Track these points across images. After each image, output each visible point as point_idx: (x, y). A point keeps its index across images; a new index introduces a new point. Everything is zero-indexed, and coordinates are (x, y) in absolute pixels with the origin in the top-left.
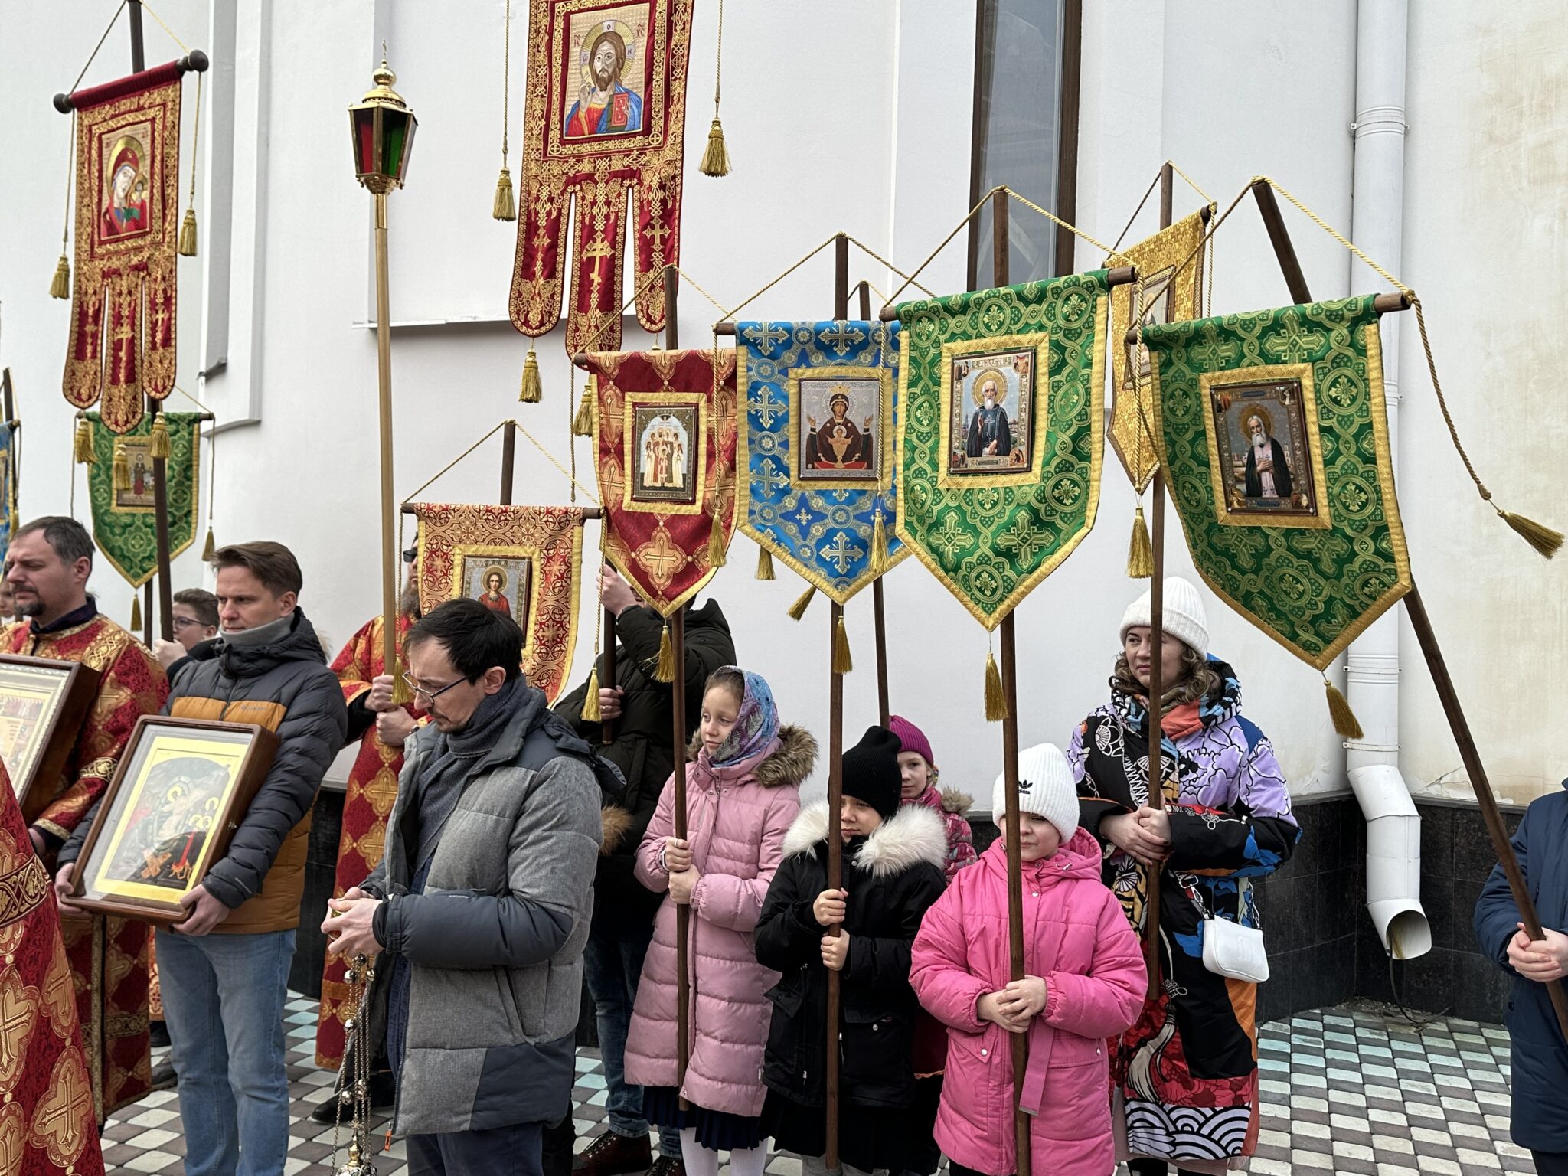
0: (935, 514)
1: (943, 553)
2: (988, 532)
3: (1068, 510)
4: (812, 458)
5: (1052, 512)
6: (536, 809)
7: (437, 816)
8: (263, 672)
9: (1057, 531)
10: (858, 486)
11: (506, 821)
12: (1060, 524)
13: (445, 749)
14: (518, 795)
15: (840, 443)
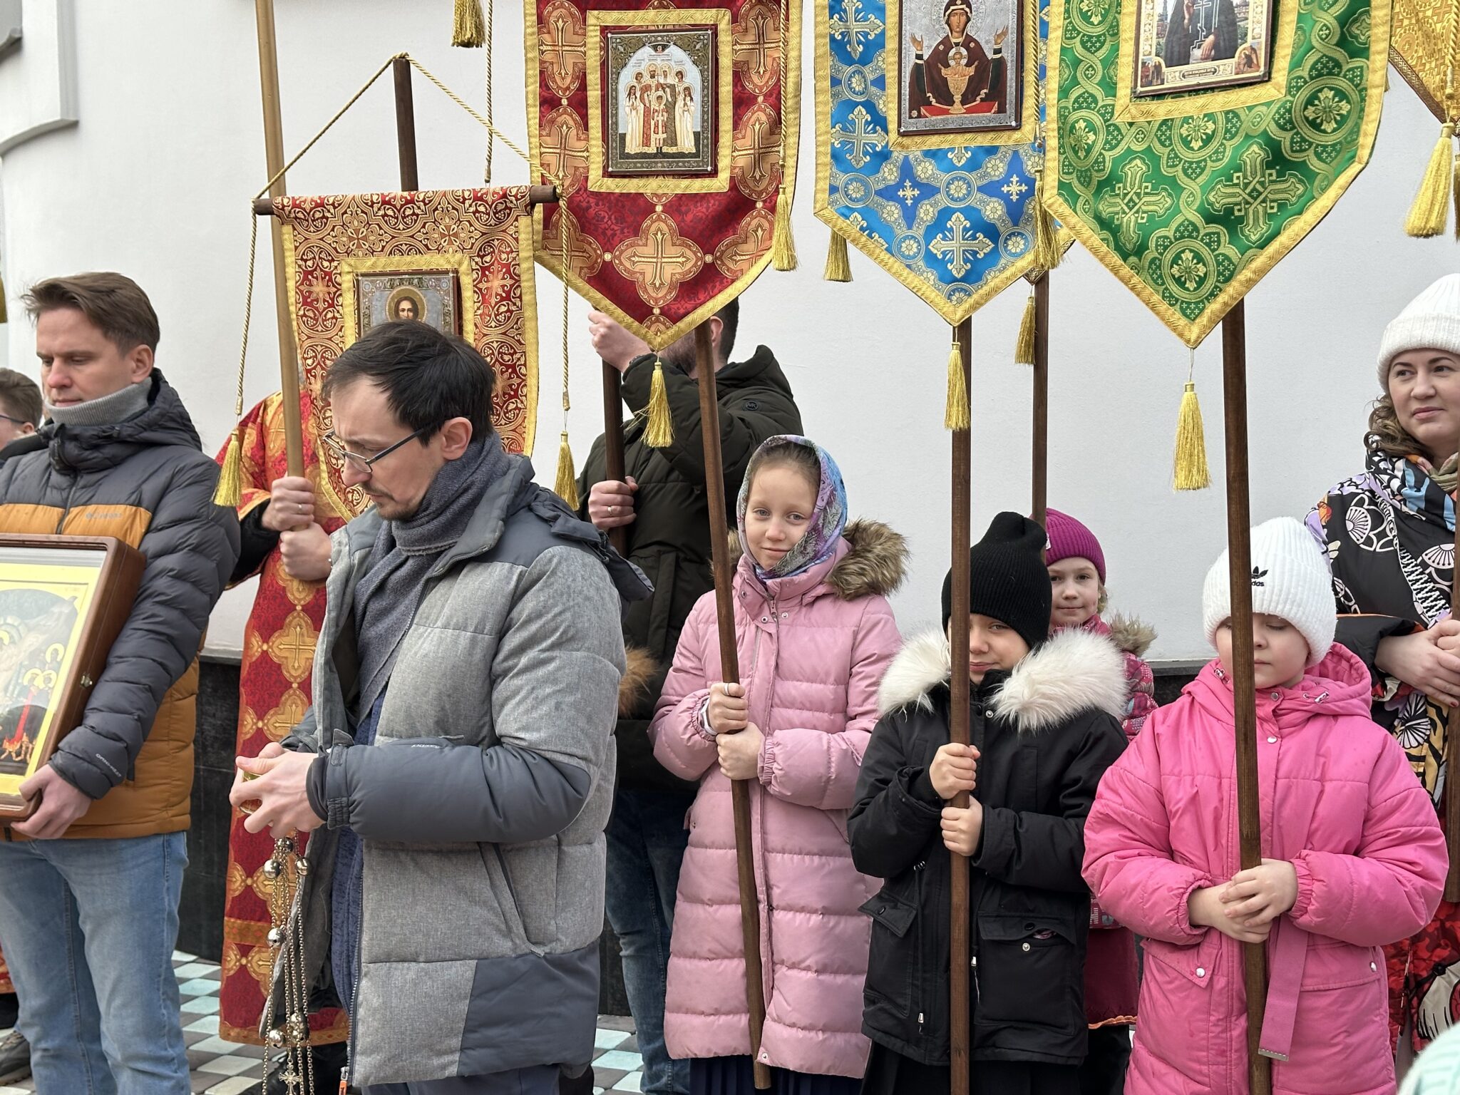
0: (1109, 165)
1: (1120, 226)
2: (1193, 187)
3: (1330, 140)
4: (918, 101)
5: (1302, 144)
6: (529, 621)
7: (384, 639)
8: (114, 464)
9: (1307, 175)
10: (984, 140)
11: (486, 639)
12: (1315, 164)
13: (391, 544)
14: (502, 601)
15: (958, 75)
